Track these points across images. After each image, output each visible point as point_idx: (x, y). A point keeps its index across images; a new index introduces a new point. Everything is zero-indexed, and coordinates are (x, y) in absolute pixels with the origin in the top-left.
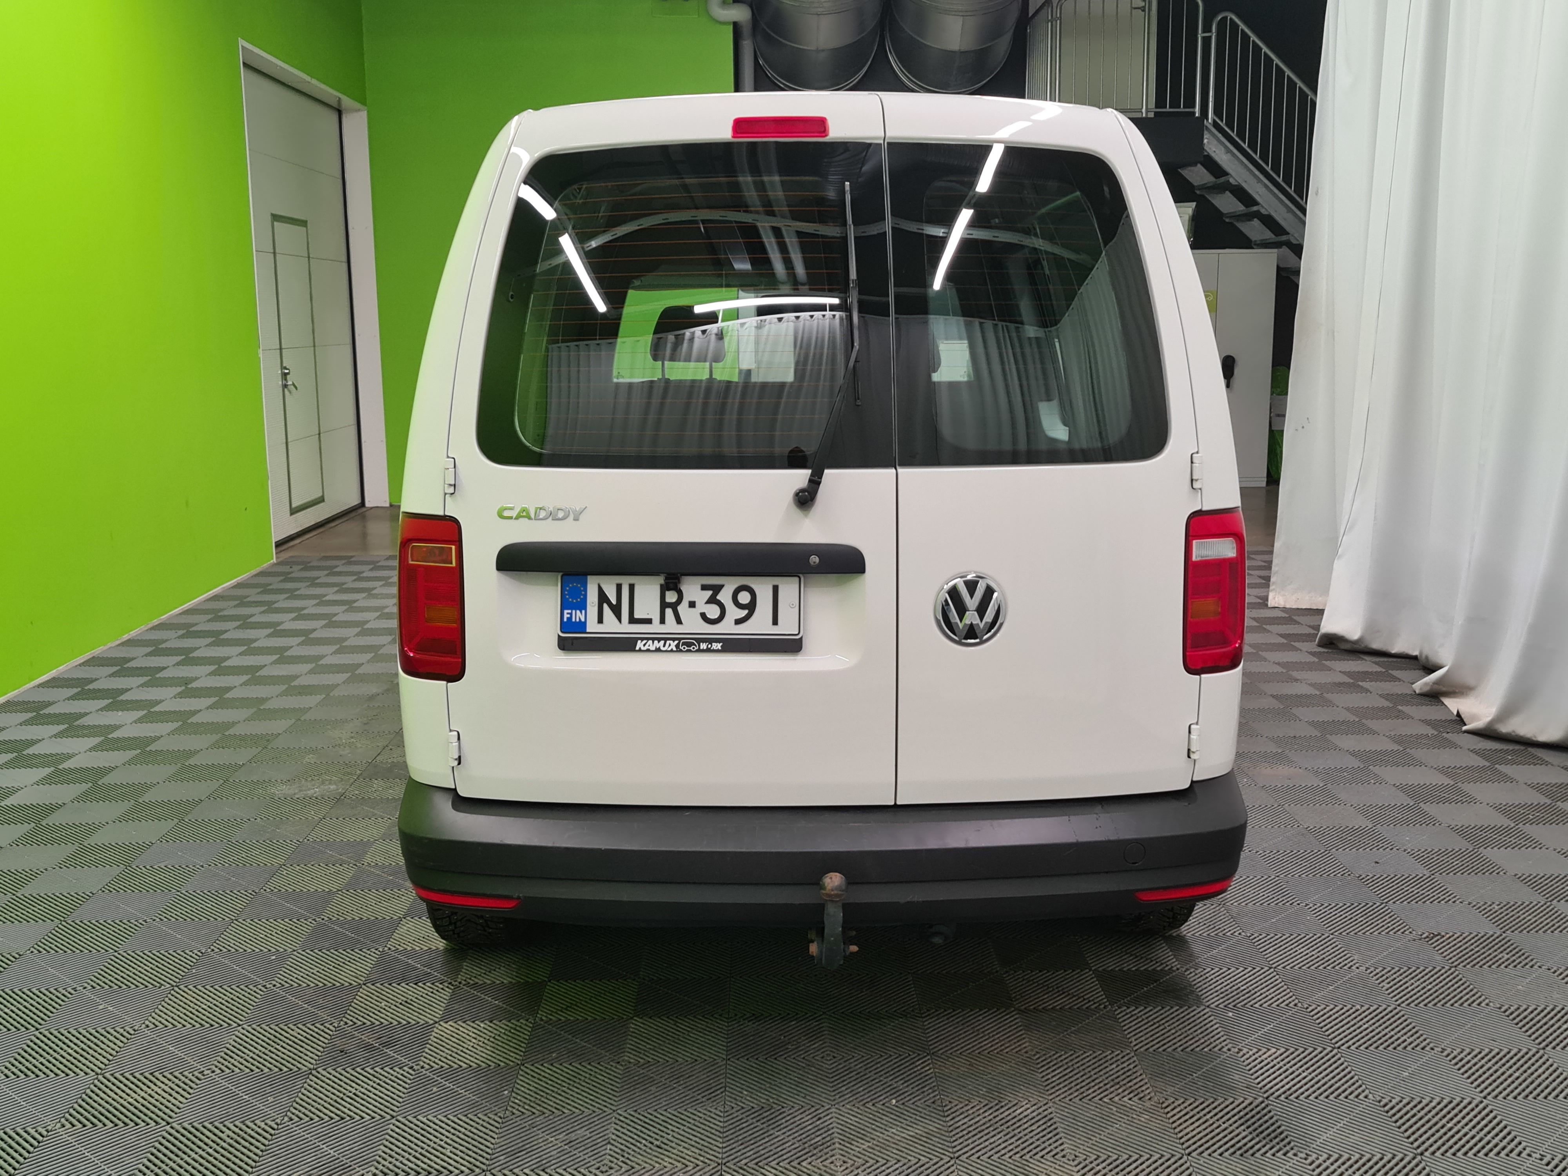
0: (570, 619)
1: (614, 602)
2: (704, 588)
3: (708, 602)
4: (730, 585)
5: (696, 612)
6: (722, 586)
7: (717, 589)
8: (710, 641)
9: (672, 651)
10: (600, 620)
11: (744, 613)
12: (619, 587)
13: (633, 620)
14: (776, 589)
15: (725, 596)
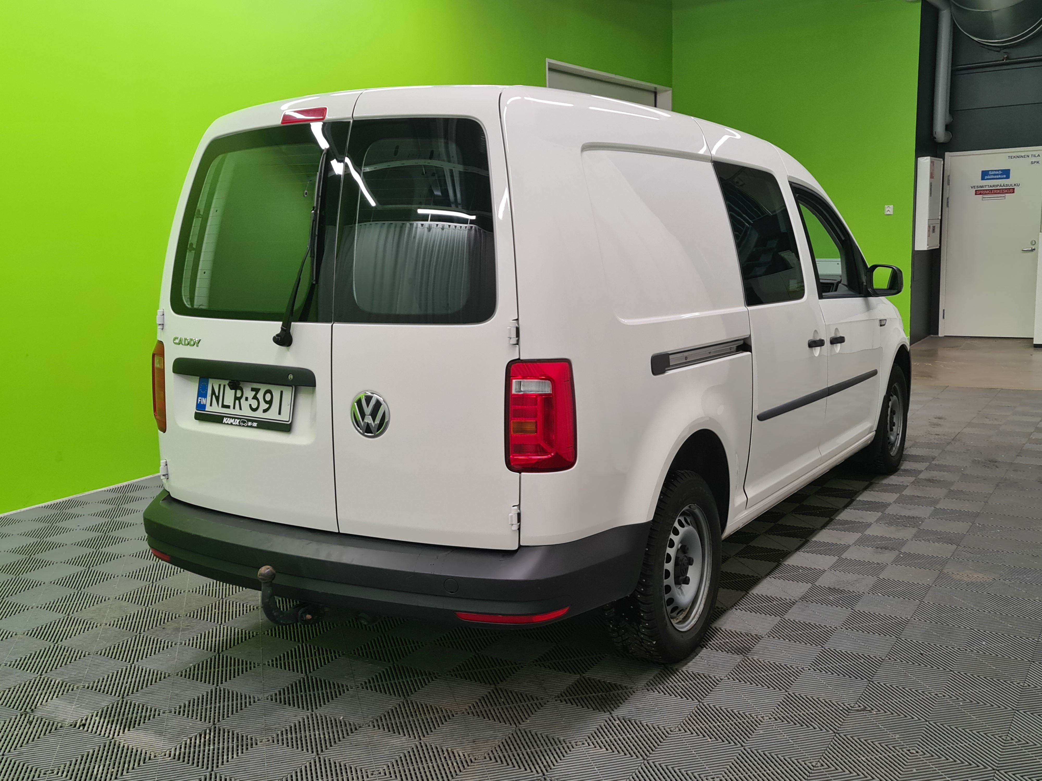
0: (200, 402)
1: (217, 395)
2: (253, 390)
3: (253, 398)
4: (263, 388)
5: (248, 403)
6: (259, 389)
7: (257, 391)
8: (253, 421)
9: (237, 425)
10: (211, 405)
11: (267, 406)
12: (220, 385)
13: (224, 406)
14: (282, 392)
15: (260, 396)
